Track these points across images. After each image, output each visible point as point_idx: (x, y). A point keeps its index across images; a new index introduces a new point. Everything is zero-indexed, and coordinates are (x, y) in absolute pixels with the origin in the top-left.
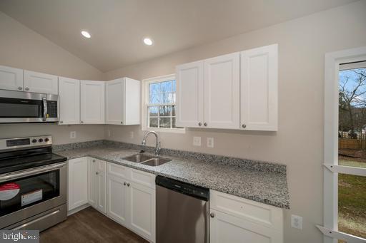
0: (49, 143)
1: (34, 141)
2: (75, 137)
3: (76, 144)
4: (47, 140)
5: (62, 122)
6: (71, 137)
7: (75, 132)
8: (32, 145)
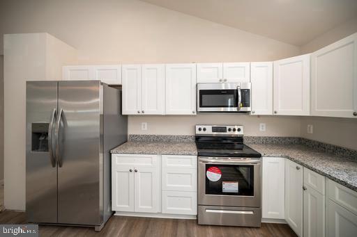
0: (241, 133)
1: (230, 130)
2: (264, 130)
3: (265, 138)
4: (239, 130)
5: (254, 112)
6: (261, 129)
7: (264, 124)
8: (228, 133)
